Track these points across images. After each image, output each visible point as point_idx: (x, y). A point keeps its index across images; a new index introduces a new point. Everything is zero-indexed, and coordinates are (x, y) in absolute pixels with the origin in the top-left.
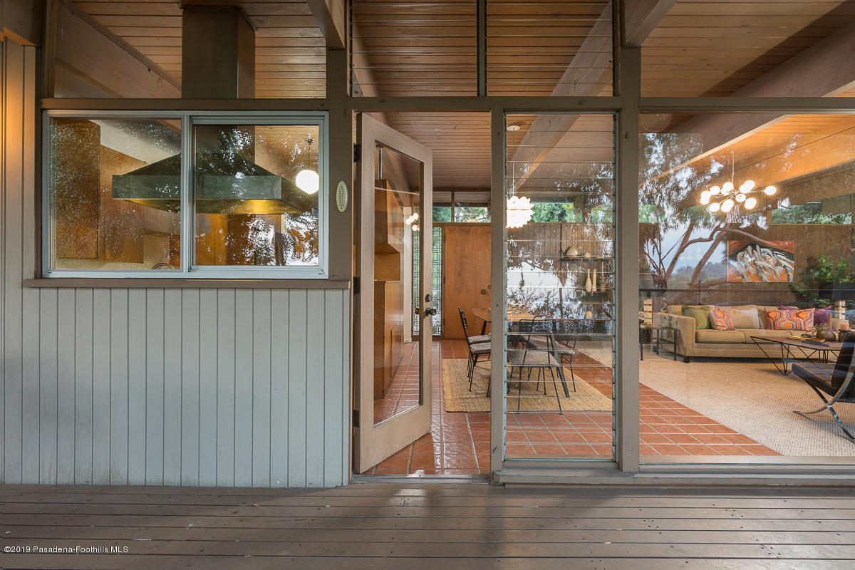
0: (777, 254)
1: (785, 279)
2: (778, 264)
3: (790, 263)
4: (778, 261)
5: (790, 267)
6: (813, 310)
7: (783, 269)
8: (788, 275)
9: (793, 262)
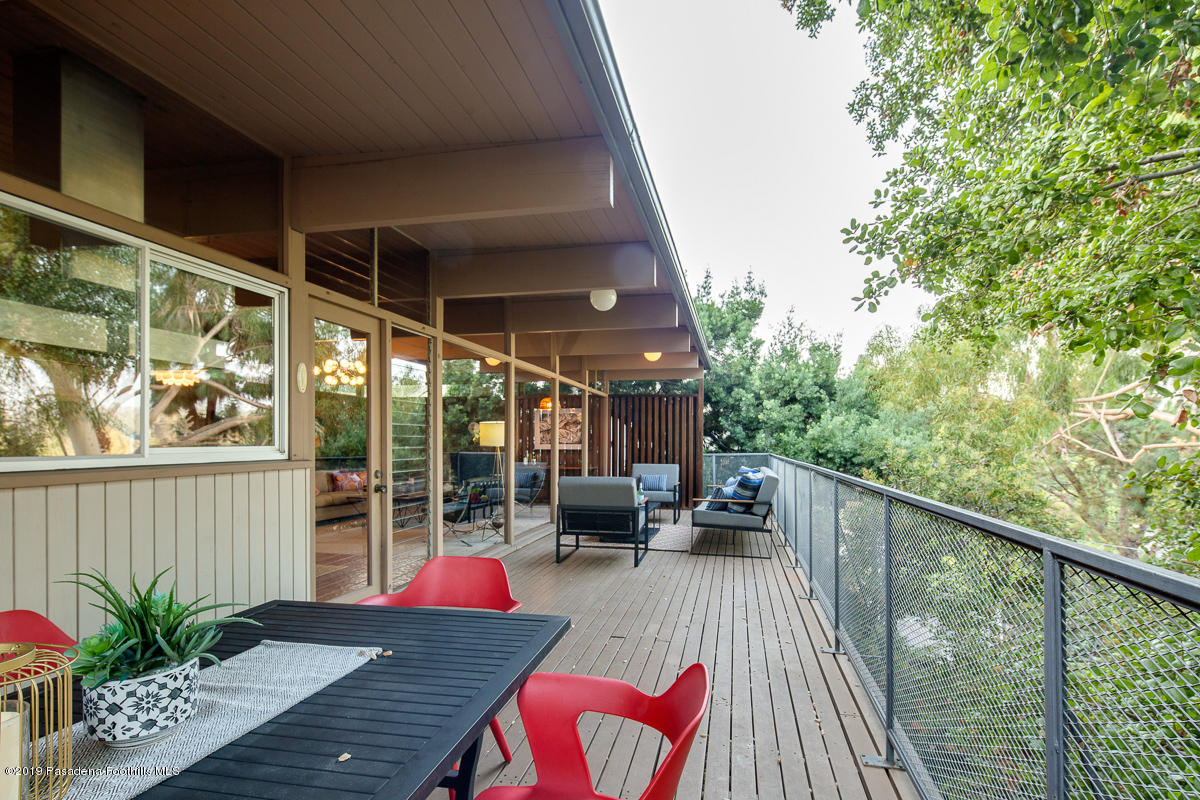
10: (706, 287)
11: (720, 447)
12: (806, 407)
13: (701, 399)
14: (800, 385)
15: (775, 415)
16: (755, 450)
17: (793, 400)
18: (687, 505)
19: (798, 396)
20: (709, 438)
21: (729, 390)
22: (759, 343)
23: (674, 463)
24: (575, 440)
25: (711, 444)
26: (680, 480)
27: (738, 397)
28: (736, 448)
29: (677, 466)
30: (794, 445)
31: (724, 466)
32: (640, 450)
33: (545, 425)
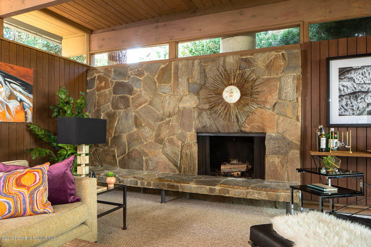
0: (10, 83)
1: (21, 118)
2: (11, 96)
3: (27, 97)
4: (11, 92)
5: (28, 103)
6: (46, 167)
7: (18, 104)
8: (26, 113)
9: (31, 96)
33: (349, 84)
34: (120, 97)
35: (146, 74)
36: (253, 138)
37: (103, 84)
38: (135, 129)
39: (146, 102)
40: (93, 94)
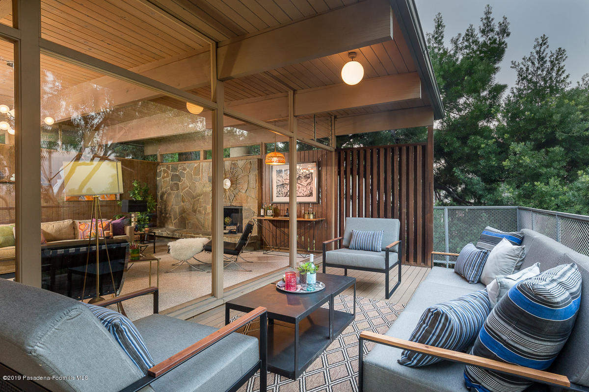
10: (438, 37)
11: (455, 200)
12: (568, 150)
13: (431, 149)
14: (562, 122)
15: (527, 160)
16: (497, 202)
17: (552, 141)
18: (415, 260)
19: (559, 135)
20: (444, 192)
21: (464, 139)
22: (500, 89)
23: (393, 217)
24: (305, 193)
25: (446, 197)
26: (400, 238)
27: (475, 145)
28: (472, 201)
29: (397, 222)
30: (556, 196)
31: (459, 219)
32: (379, 202)
33: (280, 179)
34: (175, 183)
35: (188, 169)
36: (238, 209)
37: (166, 175)
38: (183, 204)
39: (187, 187)
40: (161, 181)
